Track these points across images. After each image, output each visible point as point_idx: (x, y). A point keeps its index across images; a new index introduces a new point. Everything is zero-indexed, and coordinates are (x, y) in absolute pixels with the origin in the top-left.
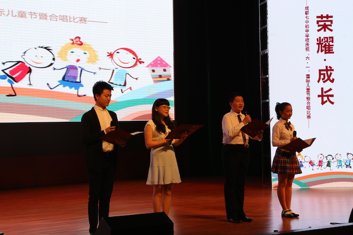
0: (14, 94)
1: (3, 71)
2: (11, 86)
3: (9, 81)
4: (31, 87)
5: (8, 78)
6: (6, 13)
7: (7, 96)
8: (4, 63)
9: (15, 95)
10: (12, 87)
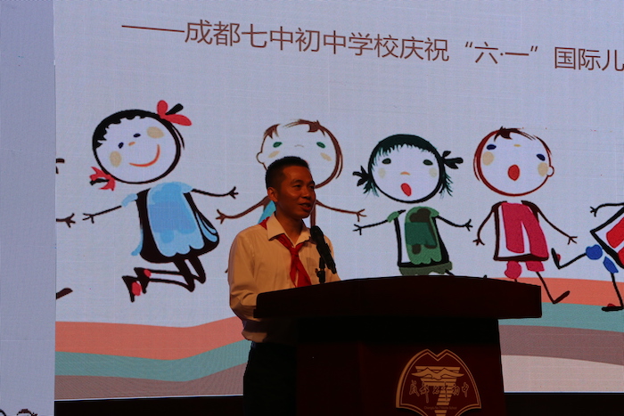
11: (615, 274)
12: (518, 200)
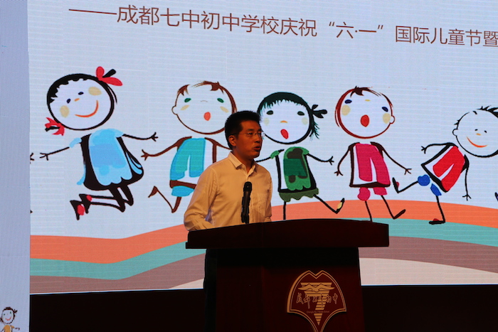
0: (441, 219)
1: (423, 165)
4: (470, 203)
6: (431, 37)
7: (430, 223)
8: (424, 149)
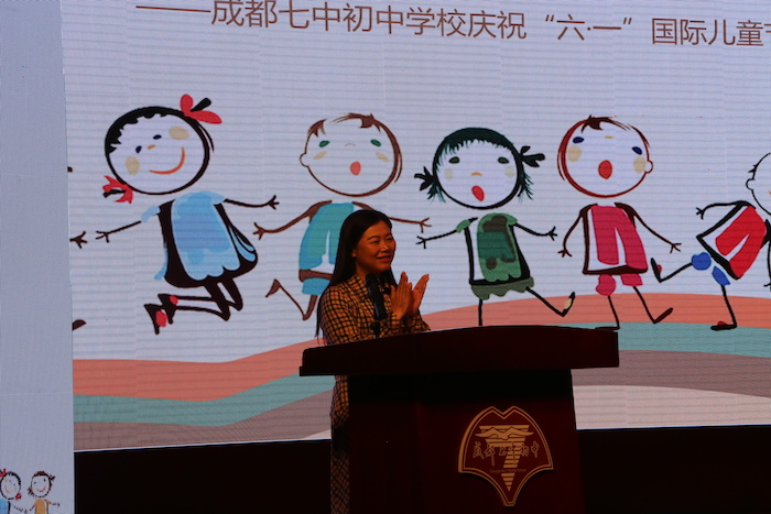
2: (721, 294)
3: (717, 275)
5: (714, 264)
9: (734, 326)
10: (726, 299)
11: (727, 287)
12: (610, 203)
